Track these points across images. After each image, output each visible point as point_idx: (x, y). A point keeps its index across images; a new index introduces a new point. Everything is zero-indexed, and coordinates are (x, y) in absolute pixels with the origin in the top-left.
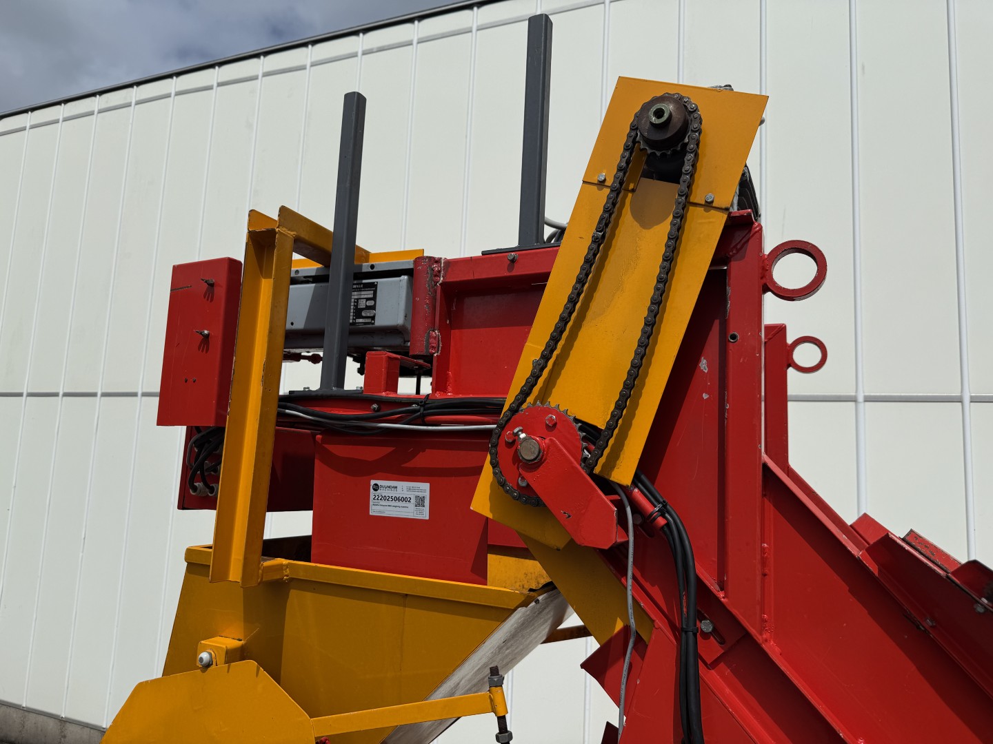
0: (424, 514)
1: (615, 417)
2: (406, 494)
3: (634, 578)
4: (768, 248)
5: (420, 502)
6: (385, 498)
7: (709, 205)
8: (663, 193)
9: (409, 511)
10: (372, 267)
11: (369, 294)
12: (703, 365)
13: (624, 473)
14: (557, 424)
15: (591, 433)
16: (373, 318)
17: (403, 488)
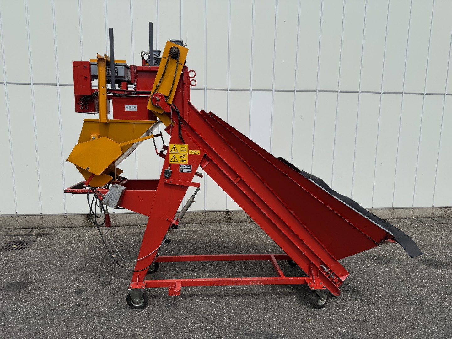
0: (136, 110)
1: (170, 94)
2: (133, 107)
3: (172, 118)
4: (188, 71)
5: (135, 108)
6: (128, 108)
7: (181, 64)
8: (175, 61)
9: (133, 110)
10: (116, 64)
11: (116, 69)
12: (180, 87)
13: (171, 103)
14: (161, 96)
15: (166, 97)
16: (117, 74)
17: (132, 106)
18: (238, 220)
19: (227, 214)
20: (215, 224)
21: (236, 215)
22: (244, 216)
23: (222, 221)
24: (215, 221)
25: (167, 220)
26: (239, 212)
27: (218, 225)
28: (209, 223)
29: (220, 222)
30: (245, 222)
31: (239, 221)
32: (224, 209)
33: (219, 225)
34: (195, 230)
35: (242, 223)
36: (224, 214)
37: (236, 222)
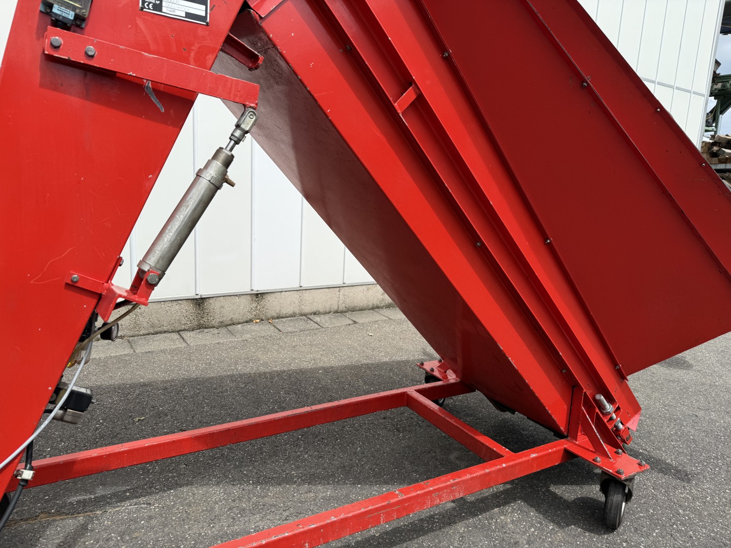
18: (227, 319)
19: (199, 305)
20: (165, 335)
21: (222, 307)
22: (242, 307)
23: (183, 326)
24: (165, 329)
25: (72, 286)
26: (230, 298)
27: (175, 336)
28: (148, 334)
29: (179, 328)
30: (247, 322)
31: (230, 322)
32: (191, 294)
33: (178, 337)
34: (111, 357)
35: (239, 326)
36: (190, 307)
37: (223, 325)
